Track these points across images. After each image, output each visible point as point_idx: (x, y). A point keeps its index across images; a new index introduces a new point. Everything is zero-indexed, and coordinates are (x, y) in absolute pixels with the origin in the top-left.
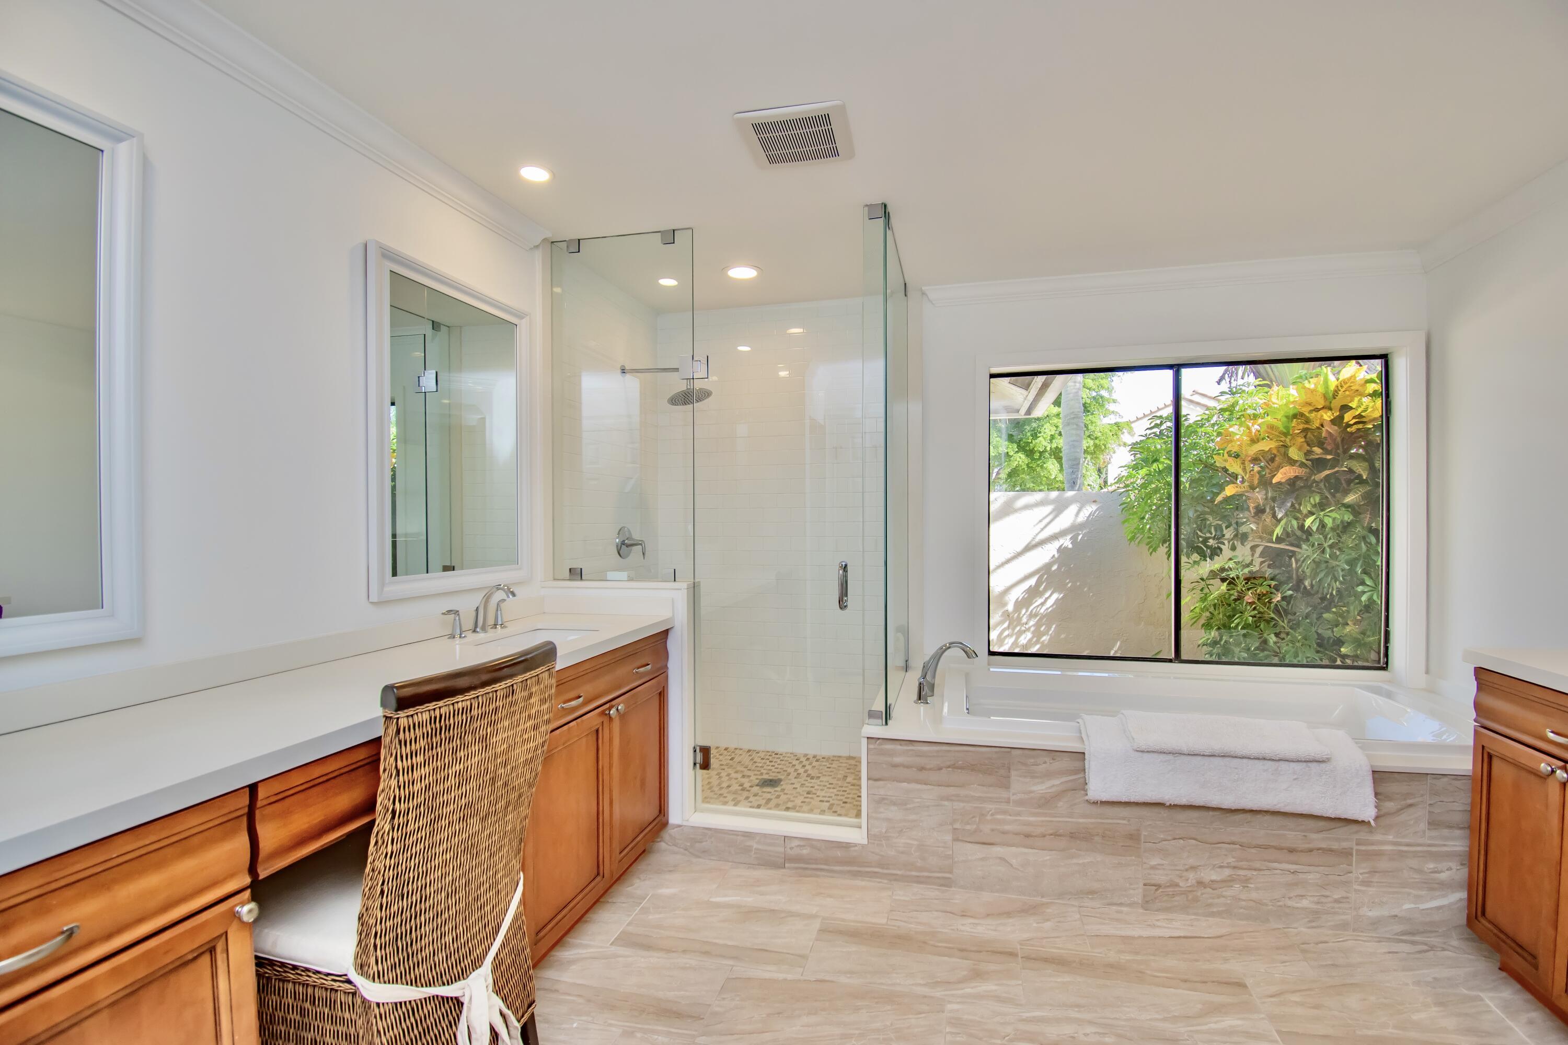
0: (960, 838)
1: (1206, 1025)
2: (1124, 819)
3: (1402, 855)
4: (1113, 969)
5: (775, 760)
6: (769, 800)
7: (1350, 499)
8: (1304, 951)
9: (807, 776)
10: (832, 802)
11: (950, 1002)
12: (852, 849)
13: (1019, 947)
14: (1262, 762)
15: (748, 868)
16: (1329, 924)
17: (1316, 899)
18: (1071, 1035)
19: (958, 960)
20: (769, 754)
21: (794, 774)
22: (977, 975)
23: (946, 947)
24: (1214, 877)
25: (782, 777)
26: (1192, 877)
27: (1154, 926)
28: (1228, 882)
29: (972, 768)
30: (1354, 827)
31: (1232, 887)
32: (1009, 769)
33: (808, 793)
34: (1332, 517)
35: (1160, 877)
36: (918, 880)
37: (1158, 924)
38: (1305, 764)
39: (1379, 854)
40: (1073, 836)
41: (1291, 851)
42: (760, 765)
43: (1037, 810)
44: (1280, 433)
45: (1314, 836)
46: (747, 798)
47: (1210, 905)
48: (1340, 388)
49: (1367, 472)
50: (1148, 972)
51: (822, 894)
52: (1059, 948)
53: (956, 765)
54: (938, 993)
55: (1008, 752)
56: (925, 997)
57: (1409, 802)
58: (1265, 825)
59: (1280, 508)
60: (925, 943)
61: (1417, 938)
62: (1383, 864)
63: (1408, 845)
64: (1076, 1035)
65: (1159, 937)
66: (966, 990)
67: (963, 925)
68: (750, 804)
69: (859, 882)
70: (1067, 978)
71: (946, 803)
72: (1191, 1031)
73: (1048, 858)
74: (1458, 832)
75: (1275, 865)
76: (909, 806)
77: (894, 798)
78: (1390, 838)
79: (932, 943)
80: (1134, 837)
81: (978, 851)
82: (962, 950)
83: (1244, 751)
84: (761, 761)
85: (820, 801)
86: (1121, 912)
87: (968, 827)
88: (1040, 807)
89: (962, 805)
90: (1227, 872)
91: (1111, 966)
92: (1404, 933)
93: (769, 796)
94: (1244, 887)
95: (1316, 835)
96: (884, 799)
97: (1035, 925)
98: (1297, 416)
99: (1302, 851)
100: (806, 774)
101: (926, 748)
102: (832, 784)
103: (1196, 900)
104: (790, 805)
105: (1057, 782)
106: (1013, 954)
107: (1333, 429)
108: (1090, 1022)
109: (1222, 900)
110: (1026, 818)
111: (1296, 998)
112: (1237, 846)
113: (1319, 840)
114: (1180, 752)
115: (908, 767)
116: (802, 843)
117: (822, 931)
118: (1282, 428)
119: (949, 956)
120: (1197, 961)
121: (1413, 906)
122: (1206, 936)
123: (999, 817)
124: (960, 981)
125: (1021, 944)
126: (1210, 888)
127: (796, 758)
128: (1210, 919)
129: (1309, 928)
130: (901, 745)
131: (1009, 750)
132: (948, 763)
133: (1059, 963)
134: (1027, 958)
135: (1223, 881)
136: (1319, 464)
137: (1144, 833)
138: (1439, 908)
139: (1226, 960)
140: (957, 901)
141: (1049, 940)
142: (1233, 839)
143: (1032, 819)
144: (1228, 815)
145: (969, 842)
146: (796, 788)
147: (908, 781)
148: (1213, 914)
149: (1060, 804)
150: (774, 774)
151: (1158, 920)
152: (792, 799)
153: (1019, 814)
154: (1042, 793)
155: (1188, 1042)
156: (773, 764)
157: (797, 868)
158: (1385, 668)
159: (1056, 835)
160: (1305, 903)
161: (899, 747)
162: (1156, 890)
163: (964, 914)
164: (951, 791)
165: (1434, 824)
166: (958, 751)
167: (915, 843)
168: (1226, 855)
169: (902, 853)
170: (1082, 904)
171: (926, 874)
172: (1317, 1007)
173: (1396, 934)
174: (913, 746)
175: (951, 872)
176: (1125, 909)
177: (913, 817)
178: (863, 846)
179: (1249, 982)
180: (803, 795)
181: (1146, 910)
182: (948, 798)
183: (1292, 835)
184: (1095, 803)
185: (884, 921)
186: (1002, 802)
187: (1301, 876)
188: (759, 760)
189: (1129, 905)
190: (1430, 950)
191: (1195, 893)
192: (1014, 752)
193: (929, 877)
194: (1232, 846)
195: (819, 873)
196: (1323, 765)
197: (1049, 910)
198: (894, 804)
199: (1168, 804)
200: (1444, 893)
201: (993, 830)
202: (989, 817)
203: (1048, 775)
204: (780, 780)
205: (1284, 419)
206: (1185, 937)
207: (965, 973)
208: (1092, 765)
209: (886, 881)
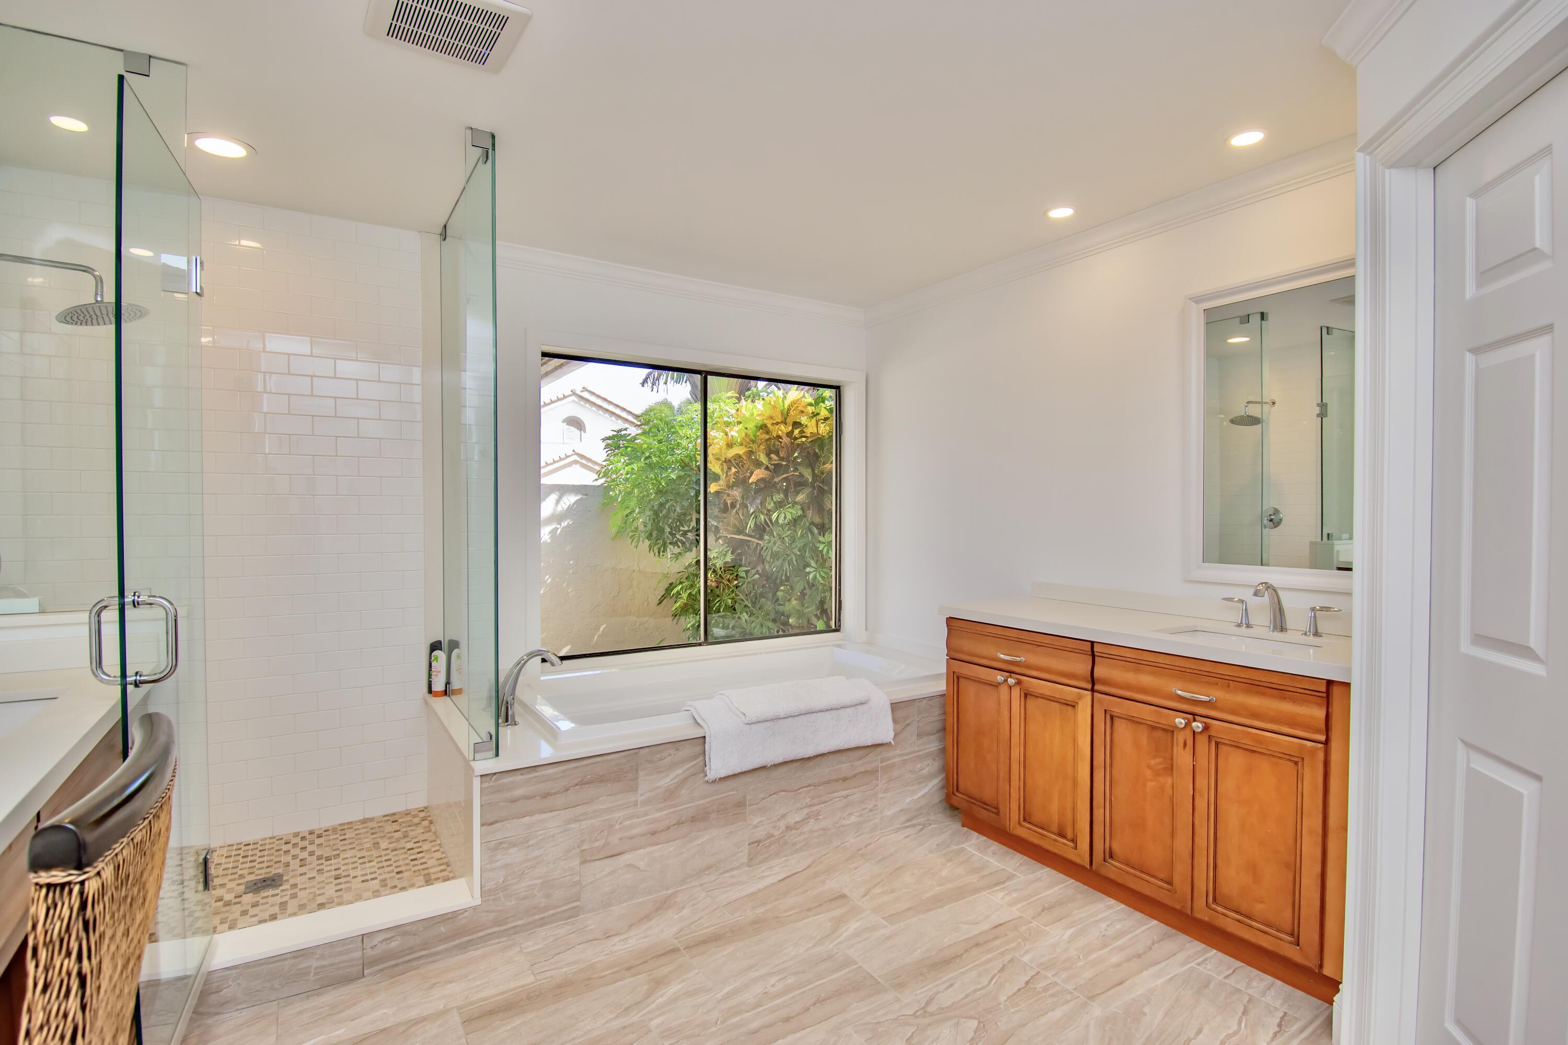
0: (588, 859)
1: (842, 935)
2: (733, 790)
3: (904, 762)
4: (758, 925)
5: (250, 853)
6: (283, 905)
7: (800, 498)
8: (862, 856)
9: (318, 859)
10: (380, 878)
11: (652, 1019)
12: (460, 917)
13: (676, 941)
14: (828, 713)
15: (308, 997)
16: (867, 830)
17: (859, 814)
18: (764, 991)
19: (631, 979)
20: (235, 847)
21: (295, 864)
22: (658, 983)
23: (612, 973)
24: (797, 819)
25: (280, 871)
26: (782, 824)
27: (763, 878)
28: (805, 820)
29: (601, 779)
30: (879, 749)
31: (808, 823)
32: (637, 770)
33: (337, 878)
34: (790, 513)
35: (760, 834)
36: (543, 923)
37: (765, 874)
38: (854, 708)
39: (892, 766)
40: (693, 820)
41: (845, 779)
42: (231, 865)
43: (663, 805)
44: (750, 440)
45: (857, 763)
46: (244, 913)
47: (795, 844)
48: (791, 407)
49: (811, 477)
50: (782, 915)
51: (435, 984)
52: (708, 927)
53: (585, 780)
54: (635, 1017)
55: (637, 753)
56: (624, 1028)
57: (907, 722)
58: (829, 764)
59: (751, 504)
60: (589, 979)
61: (914, 822)
62: (896, 773)
63: (908, 754)
64: (767, 990)
65: (772, 884)
66: (658, 1001)
67: (613, 945)
68: (256, 919)
69: (472, 954)
70: (730, 949)
71: (573, 826)
72: (836, 945)
73: (672, 849)
74: (931, 737)
75: (835, 795)
76: (531, 843)
77: (513, 838)
78: (898, 752)
79: (596, 975)
80: (741, 804)
81: (606, 866)
82: (628, 969)
83: (820, 706)
84: (228, 860)
85: (363, 882)
86: (732, 877)
87: (597, 844)
88: (665, 800)
89: (589, 822)
90: (806, 811)
91: (754, 922)
92: (910, 820)
93: (278, 900)
94: (816, 820)
95: (859, 762)
96: (501, 843)
97: (676, 916)
98: (763, 427)
99: (851, 778)
100: (315, 858)
101: (551, 771)
102: (364, 857)
103: (785, 843)
104: (321, 900)
105: (679, 771)
106: (675, 950)
107: (786, 440)
108: (770, 974)
109: (802, 837)
110: (653, 816)
111: (877, 890)
112: (812, 787)
113: (861, 765)
114: (779, 717)
115: (528, 798)
116: (389, 935)
117: (468, 1021)
118: (752, 437)
119: (622, 979)
120: (807, 891)
121: (911, 799)
122: (800, 870)
123: (627, 823)
124: (647, 996)
125: (676, 939)
126: (795, 829)
127: (283, 841)
128: (795, 856)
129: (856, 838)
130: (522, 774)
131: (637, 751)
132: (576, 782)
133: (716, 939)
134: (689, 948)
135: (802, 820)
136: (777, 469)
137: (749, 797)
138: (924, 796)
139: (823, 882)
140: (592, 927)
141: (696, 924)
142: (809, 782)
143: (658, 815)
144: (806, 763)
145: (597, 860)
146: (314, 878)
147: (530, 814)
148: (796, 851)
149: (683, 791)
150: (263, 871)
151: (762, 872)
152: (318, 892)
153: (646, 814)
154: (667, 786)
155: (839, 954)
156: (249, 859)
157: (381, 970)
158: (837, 630)
159: (679, 823)
160: (853, 819)
161: (520, 777)
162: (758, 846)
163: (607, 935)
164: (580, 810)
165: (920, 735)
166: (587, 765)
167: (539, 881)
168: (804, 797)
169: (524, 898)
170: (703, 882)
171: (551, 912)
172: (892, 891)
173: (903, 824)
174: (537, 772)
175: (578, 900)
176: (735, 872)
177: (537, 853)
178: (475, 908)
179: (846, 891)
180: (331, 882)
181: (750, 867)
182: (576, 820)
183: (844, 767)
184: (714, 781)
185: (531, 979)
186: (630, 806)
187: (851, 798)
188: (223, 860)
189: (737, 868)
190: (924, 828)
191: (784, 838)
192: (642, 752)
193: (556, 914)
194: (809, 788)
195: (415, 964)
196: (864, 706)
197: (678, 900)
198: (514, 845)
199: (769, 765)
200: (926, 784)
201: (621, 839)
202: (617, 827)
203: (673, 766)
204: (280, 876)
205: (755, 429)
206: (788, 877)
207: (646, 987)
208: (712, 746)
209: (504, 939)
